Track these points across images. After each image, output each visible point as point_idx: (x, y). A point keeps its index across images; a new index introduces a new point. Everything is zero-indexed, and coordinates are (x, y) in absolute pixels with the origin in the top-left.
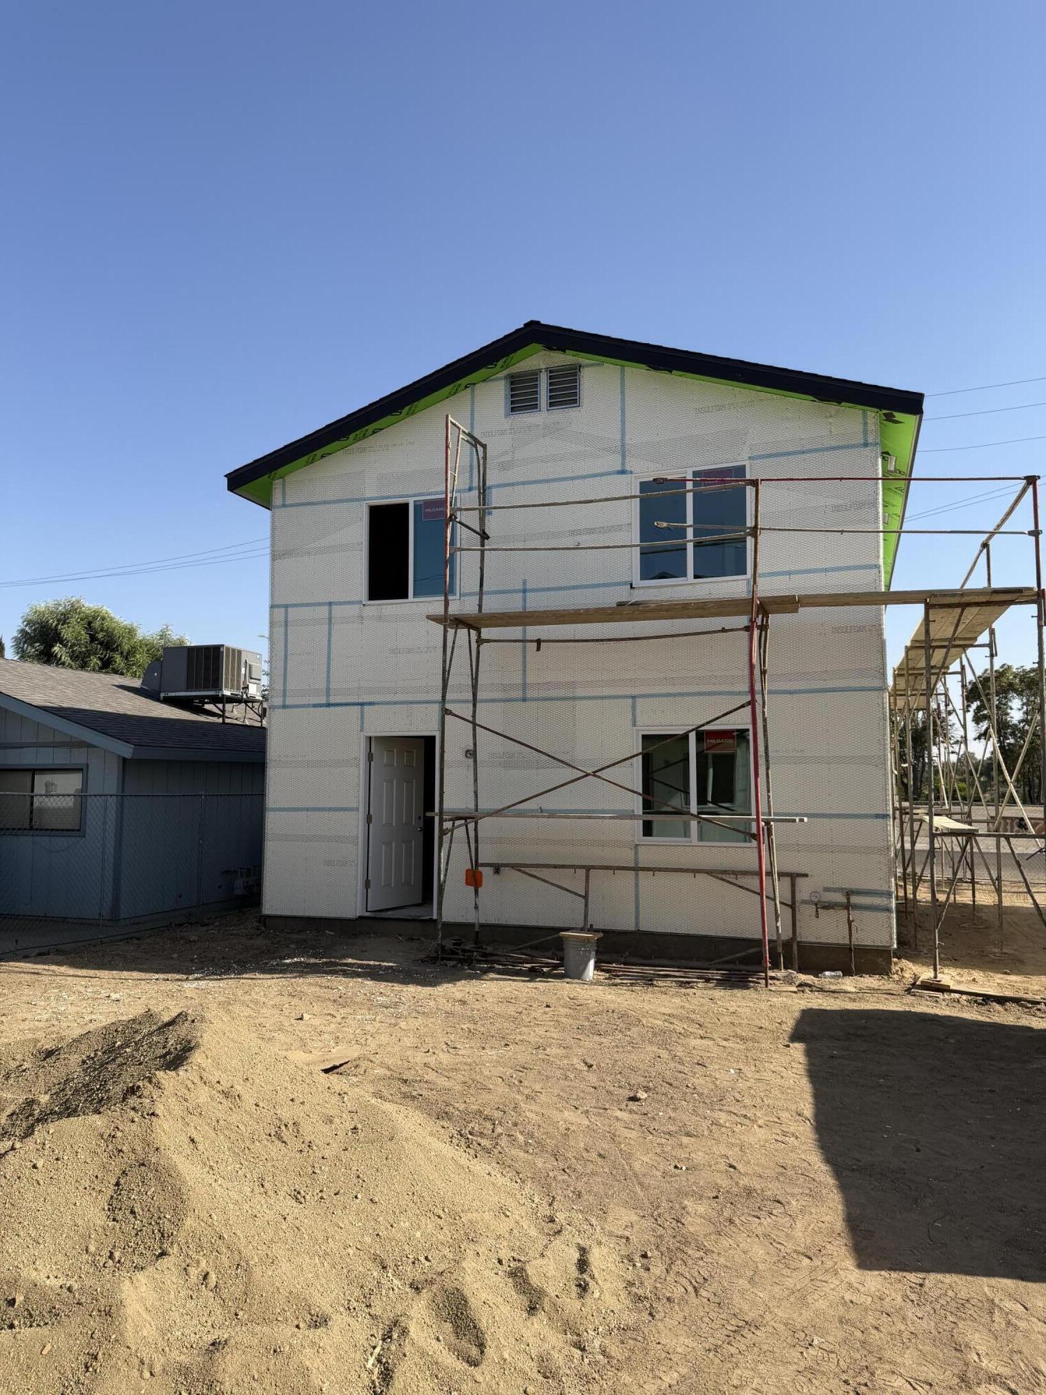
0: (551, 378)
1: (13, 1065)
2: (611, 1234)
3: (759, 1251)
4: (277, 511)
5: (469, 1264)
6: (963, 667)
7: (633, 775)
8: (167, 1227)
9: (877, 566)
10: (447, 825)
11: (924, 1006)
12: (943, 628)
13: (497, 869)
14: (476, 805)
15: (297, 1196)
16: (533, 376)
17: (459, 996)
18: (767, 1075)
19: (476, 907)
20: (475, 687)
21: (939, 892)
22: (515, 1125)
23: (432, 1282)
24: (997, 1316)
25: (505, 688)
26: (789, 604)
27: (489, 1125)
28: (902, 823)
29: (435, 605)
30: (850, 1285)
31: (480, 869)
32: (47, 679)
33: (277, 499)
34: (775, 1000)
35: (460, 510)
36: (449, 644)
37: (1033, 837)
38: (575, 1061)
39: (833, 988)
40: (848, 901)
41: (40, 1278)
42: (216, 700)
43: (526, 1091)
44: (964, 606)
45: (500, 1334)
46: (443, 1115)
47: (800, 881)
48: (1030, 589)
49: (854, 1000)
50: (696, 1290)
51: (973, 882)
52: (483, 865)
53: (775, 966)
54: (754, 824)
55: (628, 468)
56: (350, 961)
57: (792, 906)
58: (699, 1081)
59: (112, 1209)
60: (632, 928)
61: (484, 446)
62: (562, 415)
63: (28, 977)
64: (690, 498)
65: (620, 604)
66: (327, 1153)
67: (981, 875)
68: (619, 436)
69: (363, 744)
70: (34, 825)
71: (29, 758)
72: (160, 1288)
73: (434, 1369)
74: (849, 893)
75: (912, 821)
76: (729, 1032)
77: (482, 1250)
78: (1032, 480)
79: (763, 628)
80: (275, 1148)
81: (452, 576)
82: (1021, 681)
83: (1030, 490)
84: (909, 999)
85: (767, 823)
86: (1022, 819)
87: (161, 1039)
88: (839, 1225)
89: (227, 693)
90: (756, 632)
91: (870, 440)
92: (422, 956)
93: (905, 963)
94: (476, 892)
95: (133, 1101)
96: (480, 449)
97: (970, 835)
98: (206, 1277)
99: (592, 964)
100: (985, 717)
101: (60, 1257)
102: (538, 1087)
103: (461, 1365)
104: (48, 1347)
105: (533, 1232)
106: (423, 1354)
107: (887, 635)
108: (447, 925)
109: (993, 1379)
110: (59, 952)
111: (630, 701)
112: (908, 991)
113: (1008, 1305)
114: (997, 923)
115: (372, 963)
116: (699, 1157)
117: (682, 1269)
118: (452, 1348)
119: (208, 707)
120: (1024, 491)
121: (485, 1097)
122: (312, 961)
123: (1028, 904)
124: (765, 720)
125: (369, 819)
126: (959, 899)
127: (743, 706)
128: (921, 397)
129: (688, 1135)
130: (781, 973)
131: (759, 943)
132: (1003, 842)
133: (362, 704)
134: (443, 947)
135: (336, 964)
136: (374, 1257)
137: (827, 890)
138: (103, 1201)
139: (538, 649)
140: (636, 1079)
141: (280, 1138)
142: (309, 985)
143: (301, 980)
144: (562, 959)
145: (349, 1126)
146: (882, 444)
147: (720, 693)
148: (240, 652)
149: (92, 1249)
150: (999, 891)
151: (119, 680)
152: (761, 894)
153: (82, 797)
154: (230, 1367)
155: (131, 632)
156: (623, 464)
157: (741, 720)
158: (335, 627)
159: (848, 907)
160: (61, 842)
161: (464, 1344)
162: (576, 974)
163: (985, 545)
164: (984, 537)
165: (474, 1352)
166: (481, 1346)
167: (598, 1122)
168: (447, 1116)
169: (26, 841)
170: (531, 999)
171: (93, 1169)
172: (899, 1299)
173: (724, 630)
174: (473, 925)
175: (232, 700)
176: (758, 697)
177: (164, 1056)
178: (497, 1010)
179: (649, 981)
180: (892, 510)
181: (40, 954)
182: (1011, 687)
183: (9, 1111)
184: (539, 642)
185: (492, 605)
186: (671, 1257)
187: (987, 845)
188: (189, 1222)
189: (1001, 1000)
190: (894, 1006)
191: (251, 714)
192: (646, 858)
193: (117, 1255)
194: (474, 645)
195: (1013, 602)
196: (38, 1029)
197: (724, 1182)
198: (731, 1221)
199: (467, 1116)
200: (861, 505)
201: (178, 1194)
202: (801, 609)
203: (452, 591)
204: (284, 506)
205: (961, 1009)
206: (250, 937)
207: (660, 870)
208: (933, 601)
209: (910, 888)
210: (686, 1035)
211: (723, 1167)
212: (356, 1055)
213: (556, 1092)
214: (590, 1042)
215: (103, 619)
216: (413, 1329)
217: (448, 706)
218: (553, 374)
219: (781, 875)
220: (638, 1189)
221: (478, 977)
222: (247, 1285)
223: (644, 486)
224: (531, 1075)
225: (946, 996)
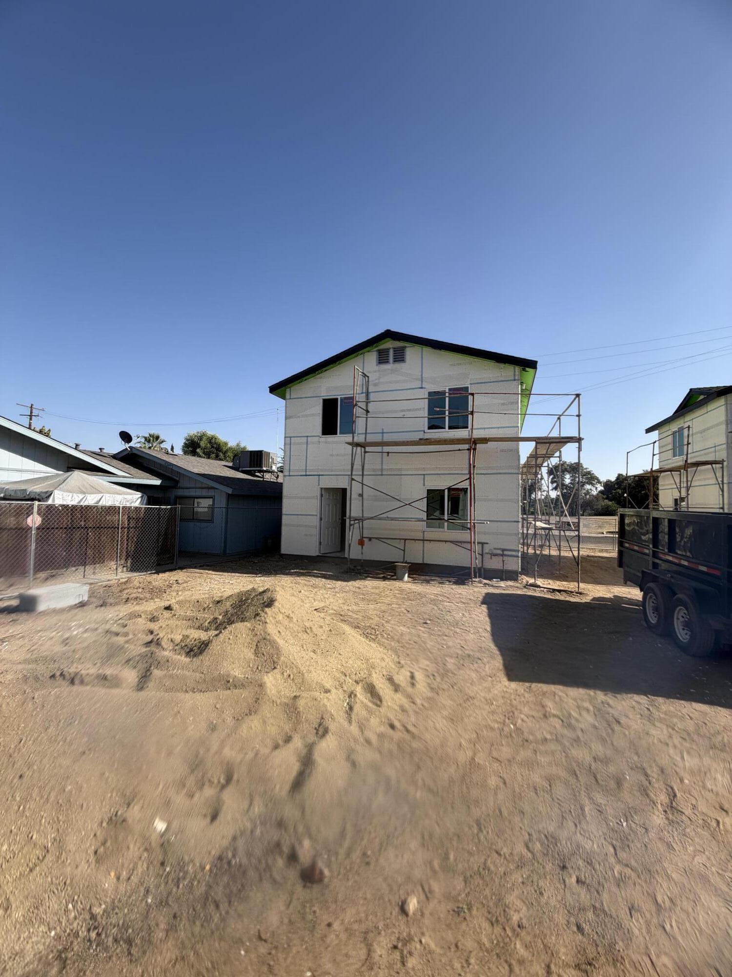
0: (394, 351)
1: (206, 606)
2: (420, 668)
3: (474, 675)
4: (288, 401)
5: (374, 675)
6: (548, 464)
7: (423, 505)
8: (275, 660)
9: (518, 427)
10: (352, 522)
11: (530, 592)
12: (542, 450)
13: (370, 539)
14: (363, 514)
15: (314, 651)
16: (386, 351)
17: (357, 585)
18: (474, 616)
19: (362, 553)
20: (363, 470)
21: (538, 550)
22: (383, 631)
23: (362, 681)
24: (557, 696)
25: (374, 470)
26: (485, 440)
27: (373, 631)
28: (523, 523)
29: (348, 438)
30: (505, 686)
31: (364, 539)
32: (198, 463)
33: (288, 396)
34: (476, 589)
35: (359, 402)
36: (354, 453)
37: (574, 530)
38: (403, 609)
39: (497, 585)
40: (503, 553)
41: (237, 674)
42: (260, 471)
43: (386, 620)
44: (550, 443)
45: (387, 697)
46: (357, 627)
47: (485, 545)
48: (576, 437)
49: (504, 590)
50: (452, 687)
51: (549, 546)
52: (365, 538)
53: (475, 577)
54: (469, 524)
55: (424, 386)
56: (315, 571)
57: (482, 555)
58: (448, 617)
59: (256, 653)
60: (421, 562)
61: (368, 377)
62: (398, 366)
63: (198, 574)
64: (447, 399)
65: (420, 439)
66: (322, 638)
67: (553, 544)
68: (420, 374)
69: (319, 490)
70: (194, 518)
71: (192, 493)
72: (275, 679)
73: (366, 707)
74: (503, 550)
75: (527, 523)
76: (458, 600)
77: (377, 671)
78: (578, 395)
79: (475, 449)
80: (305, 636)
81: (355, 427)
82: (570, 467)
83: (577, 398)
84: (525, 590)
85: (474, 523)
86: (569, 522)
87: (261, 597)
88: (501, 667)
89: (265, 469)
90: (472, 451)
91: (516, 378)
92: (342, 571)
93: (523, 576)
94: (362, 548)
95: (258, 618)
96: (367, 378)
97: (550, 529)
98: (289, 676)
99: (407, 575)
100: (555, 482)
101: (241, 668)
102: (390, 618)
103: (375, 707)
104: (243, 696)
105: (393, 666)
106: (362, 703)
107: (521, 453)
108: (352, 560)
109: (554, 716)
110: (208, 566)
111: (423, 476)
112: (525, 587)
113: (560, 694)
114: (558, 562)
115: (324, 573)
116: (450, 644)
117: (447, 680)
118: (370, 701)
119: (257, 474)
120: (575, 399)
121: (371, 621)
122: (301, 571)
123: (570, 555)
124: (474, 485)
125: (321, 519)
126: (544, 553)
127: (466, 479)
128: (536, 362)
129: (446, 636)
130: (477, 580)
131: (470, 568)
132: (562, 532)
133: (319, 475)
134: (350, 568)
135: (310, 573)
136: (342, 672)
137: (495, 549)
138: (252, 650)
139: (388, 456)
140: (426, 616)
141: (306, 632)
142: (301, 580)
143: (298, 578)
144: (395, 573)
145: (328, 629)
146: (521, 380)
147: (458, 474)
148: (269, 453)
149: (251, 666)
150: (559, 550)
151: (224, 463)
152: (471, 550)
153: (212, 508)
154: (301, 703)
155: (226, 444)
156: (422, 385)
157: (465, 485)
158: (309, 446)
159: (503, 555)
160: (204, 525)
161: (375, 700)
162: (401, 579)
163: (559, 418)
164: (558, 416)
165: (378, 703)
166: (381, 701)
167: (413, 631)
168: (359, 627)
169: (191, 524)
170: (384, 587)
171: (248, 640)
172: (522, 691)
173: (459, 450)
174: (361, 560)
175: (267, 471)
176: (472, 476)
177: (264, 603)
178: (372, 591)
179: (428, 582)
180: (523, 404)
181: (200, 566)
182: (566, 470)
183: (208, 621)
184: (388, 453)
185: (370, 438)
186: (443, 676)
187: (556, 533)
188: (282, 658)
189: (559, 591)
190: (519, 592)
191: (273, 476)
192: (428, 536)
193: (260, 668)
194: (363, 453)
195: (569, 442)
196: (205, 593)
197: (460, 652)
198: (463, 665)
199: (365, 628)
200: (512, 403)
201: (278, 649)
202: (489, 443)
203: (355, 433)
204: (290, 399)
205: (544, 594)
206: (277, 562)
207: (433, 541)
208: (539, 441)
209: (526, 548)
210: (443, 601)
211: (459, 646)
212: (323, 605)
213: (396, 620)
214: (408, 603)
215: (216, 439)
216: (358, 695)
217: (353, 477)
218: (396, 350)
219: (478, 543)
220: (429, 654)
221: (363, 579)
222: (303, 679)
223: (430, 394)
224: (387, 614)
225: (539, 589)
